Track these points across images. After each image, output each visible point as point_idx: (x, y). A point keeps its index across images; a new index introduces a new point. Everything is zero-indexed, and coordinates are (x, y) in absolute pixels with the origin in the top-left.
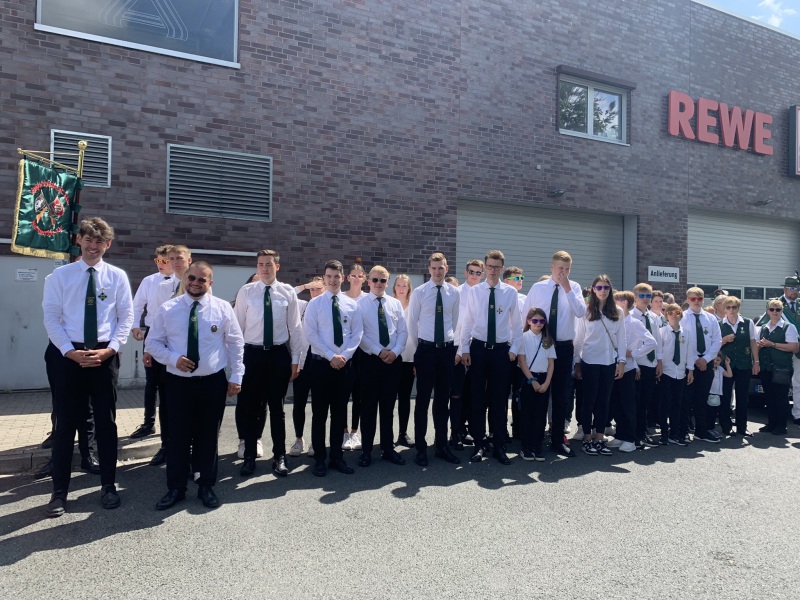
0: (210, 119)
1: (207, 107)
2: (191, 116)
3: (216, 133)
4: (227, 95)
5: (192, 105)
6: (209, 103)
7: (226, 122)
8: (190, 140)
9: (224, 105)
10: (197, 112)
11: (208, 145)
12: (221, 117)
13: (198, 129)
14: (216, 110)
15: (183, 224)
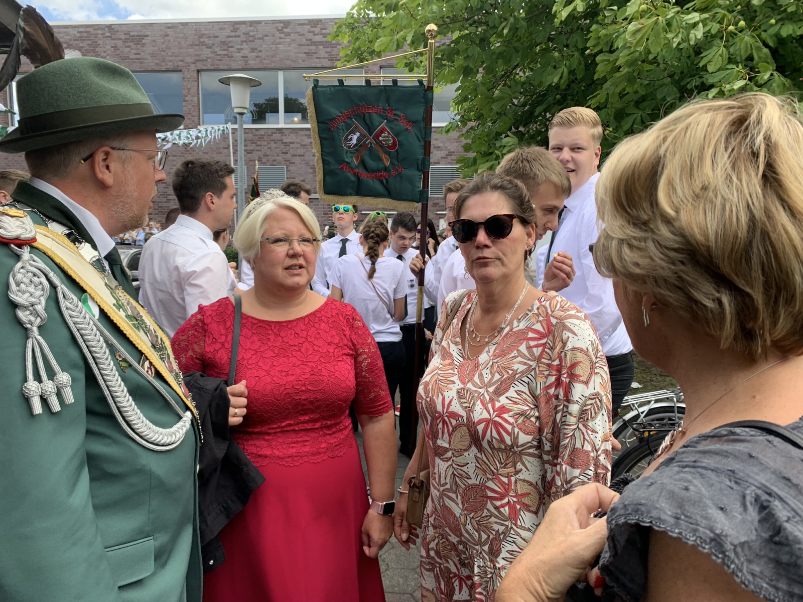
0: (447, 152)
1: (446, 147)
2: (439, 152)
3: (450, 158)
4: (455, 139)
5: (439, 147)
6: (446, 145)
7: (454, 152)
8: (438, 163)
9: (453, 144)
10: (441, 150)
11: (446, 164)
12: (452, 150)
13: (442, 158)
14: (449, 147)
15: (436, 201)
